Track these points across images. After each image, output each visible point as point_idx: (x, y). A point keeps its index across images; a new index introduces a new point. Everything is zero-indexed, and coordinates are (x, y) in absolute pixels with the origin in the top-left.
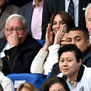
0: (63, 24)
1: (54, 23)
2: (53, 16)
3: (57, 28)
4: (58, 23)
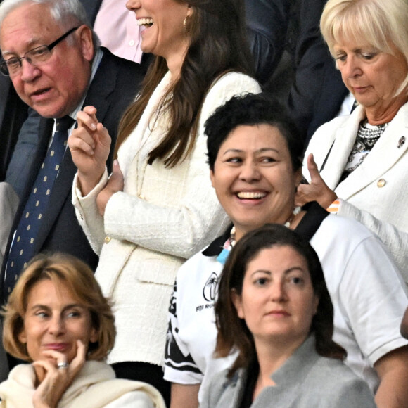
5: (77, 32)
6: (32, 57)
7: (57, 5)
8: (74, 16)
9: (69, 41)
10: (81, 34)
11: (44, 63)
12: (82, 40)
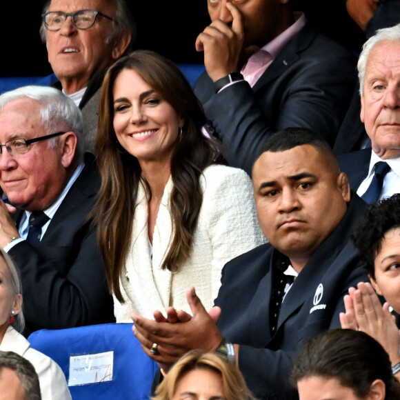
0: (155, 102)
1: (116, 105)
2: (107, 76)
3: (134, 123)
4: (135, 103)
5: (63, 137)
6: (13, 147)
7: (50, 106)
8: (65, 121)
9: (51, 143)
10: (67, 139)
11: (21, 156)
12: (66, 145)
